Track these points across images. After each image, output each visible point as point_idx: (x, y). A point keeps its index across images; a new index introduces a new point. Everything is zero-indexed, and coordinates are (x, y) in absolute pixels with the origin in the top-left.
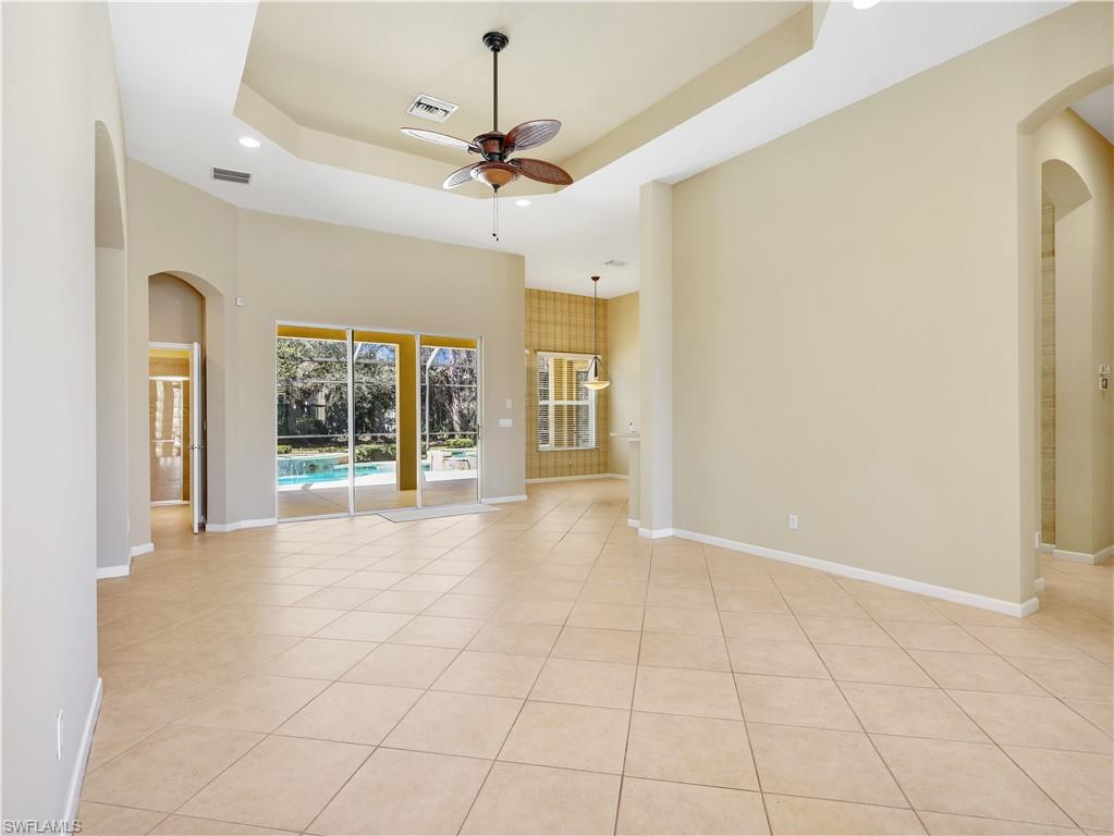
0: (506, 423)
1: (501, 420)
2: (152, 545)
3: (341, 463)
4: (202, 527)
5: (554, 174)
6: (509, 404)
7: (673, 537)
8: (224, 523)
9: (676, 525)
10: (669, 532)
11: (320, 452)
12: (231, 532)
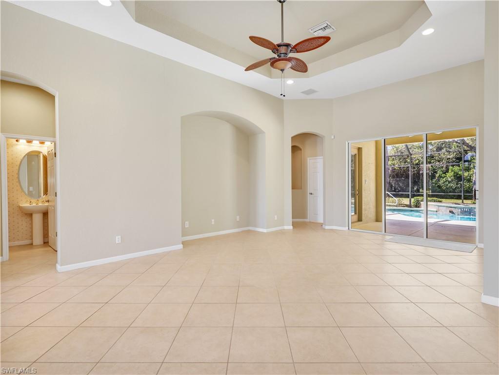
12: (327, 229)
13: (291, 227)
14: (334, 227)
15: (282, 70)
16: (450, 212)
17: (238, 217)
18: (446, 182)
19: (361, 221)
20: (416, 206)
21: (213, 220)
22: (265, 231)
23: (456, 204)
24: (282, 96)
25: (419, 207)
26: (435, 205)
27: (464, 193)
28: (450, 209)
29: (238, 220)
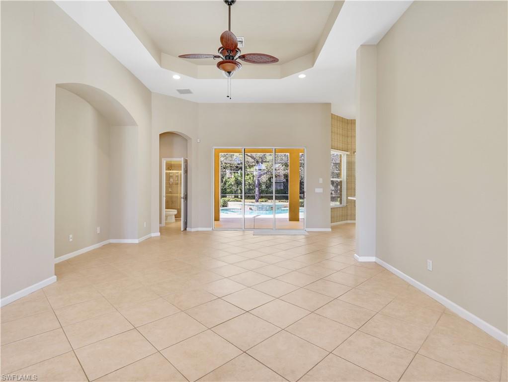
0: (319, 190)
1: (316, 189)
2: (159, 233)
3: (285, 207)
4: (185, 229)
5: (265, 59)
6: (321, 181)
7: (375, 262)
8: (191, 228)
9: (377, 256)
10: (373, 259)
11: (279, 202)
12: (194, 232)
13: (159, 234)
14: (200, 229)
15: (229, 73)
16: (250, 209)
17: (98, 229)
18: (230, 185)
19: (218, 220)
20: (223, 206)
21: (71, 236)
22: (136, 241)
23: (252, 202)
24: (229, 98)
25: (226, 206)
26: (239, 204)
27: (245, 194)
28: (250, 206)
29: (98, 232)
